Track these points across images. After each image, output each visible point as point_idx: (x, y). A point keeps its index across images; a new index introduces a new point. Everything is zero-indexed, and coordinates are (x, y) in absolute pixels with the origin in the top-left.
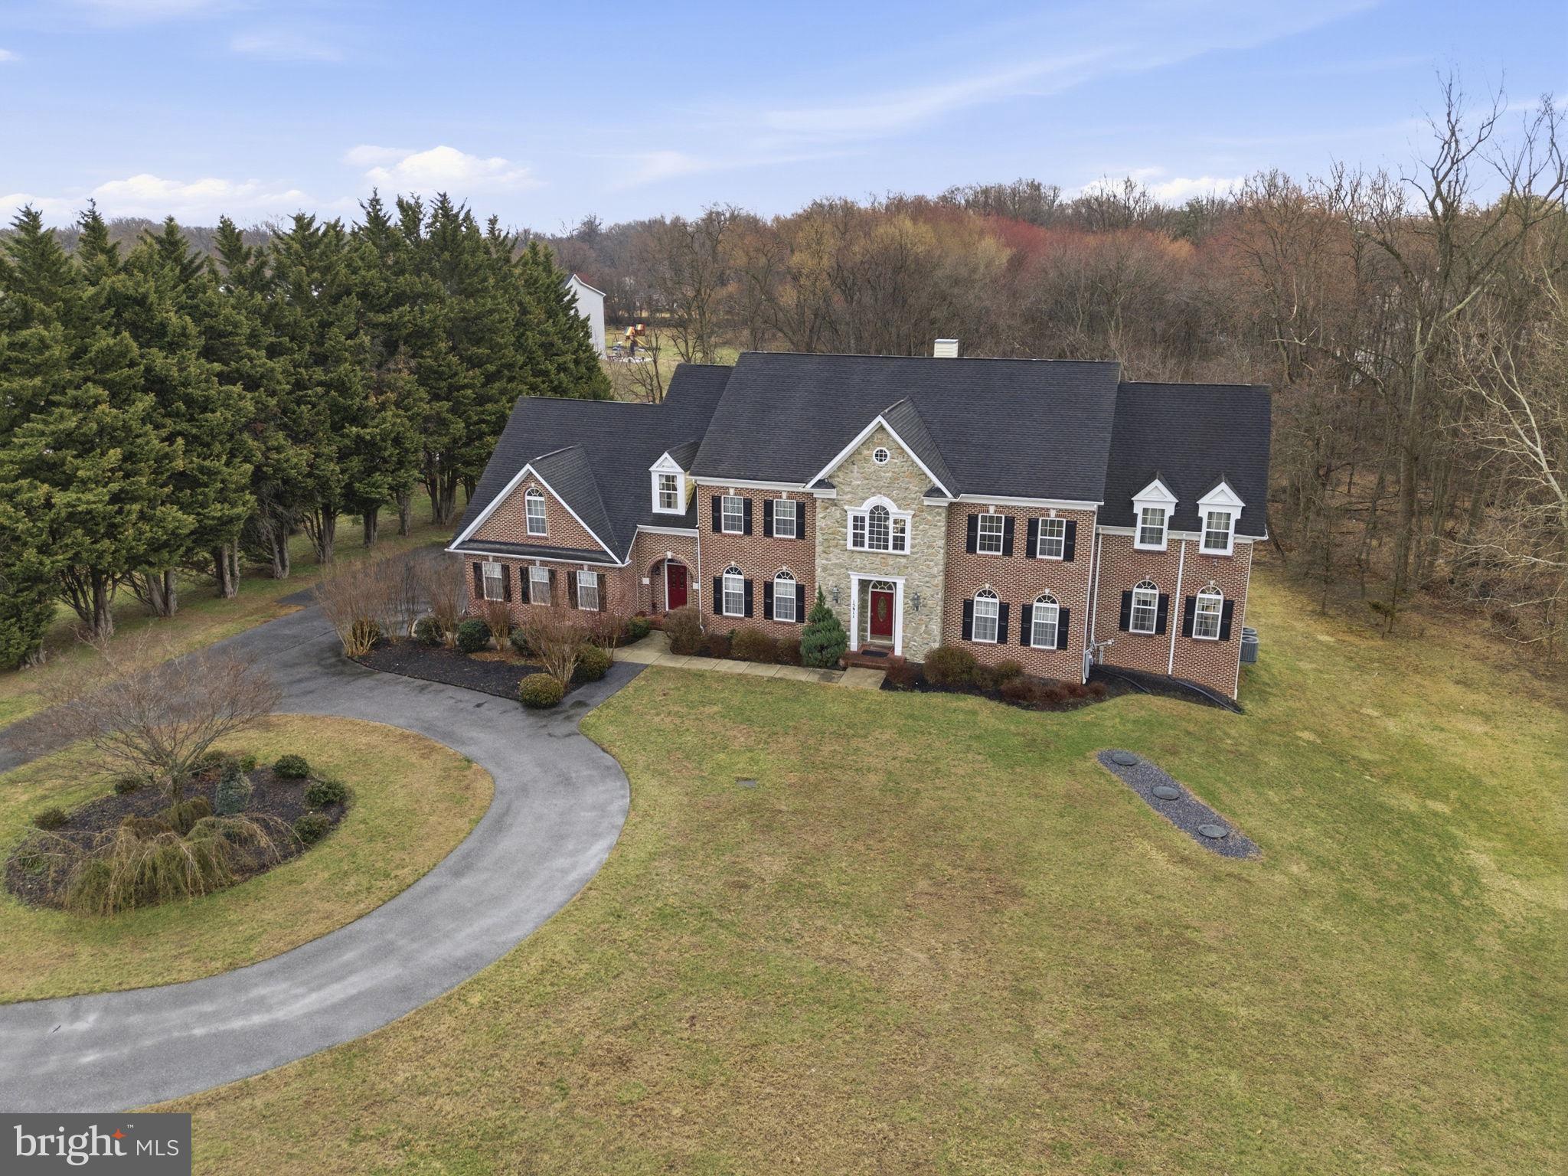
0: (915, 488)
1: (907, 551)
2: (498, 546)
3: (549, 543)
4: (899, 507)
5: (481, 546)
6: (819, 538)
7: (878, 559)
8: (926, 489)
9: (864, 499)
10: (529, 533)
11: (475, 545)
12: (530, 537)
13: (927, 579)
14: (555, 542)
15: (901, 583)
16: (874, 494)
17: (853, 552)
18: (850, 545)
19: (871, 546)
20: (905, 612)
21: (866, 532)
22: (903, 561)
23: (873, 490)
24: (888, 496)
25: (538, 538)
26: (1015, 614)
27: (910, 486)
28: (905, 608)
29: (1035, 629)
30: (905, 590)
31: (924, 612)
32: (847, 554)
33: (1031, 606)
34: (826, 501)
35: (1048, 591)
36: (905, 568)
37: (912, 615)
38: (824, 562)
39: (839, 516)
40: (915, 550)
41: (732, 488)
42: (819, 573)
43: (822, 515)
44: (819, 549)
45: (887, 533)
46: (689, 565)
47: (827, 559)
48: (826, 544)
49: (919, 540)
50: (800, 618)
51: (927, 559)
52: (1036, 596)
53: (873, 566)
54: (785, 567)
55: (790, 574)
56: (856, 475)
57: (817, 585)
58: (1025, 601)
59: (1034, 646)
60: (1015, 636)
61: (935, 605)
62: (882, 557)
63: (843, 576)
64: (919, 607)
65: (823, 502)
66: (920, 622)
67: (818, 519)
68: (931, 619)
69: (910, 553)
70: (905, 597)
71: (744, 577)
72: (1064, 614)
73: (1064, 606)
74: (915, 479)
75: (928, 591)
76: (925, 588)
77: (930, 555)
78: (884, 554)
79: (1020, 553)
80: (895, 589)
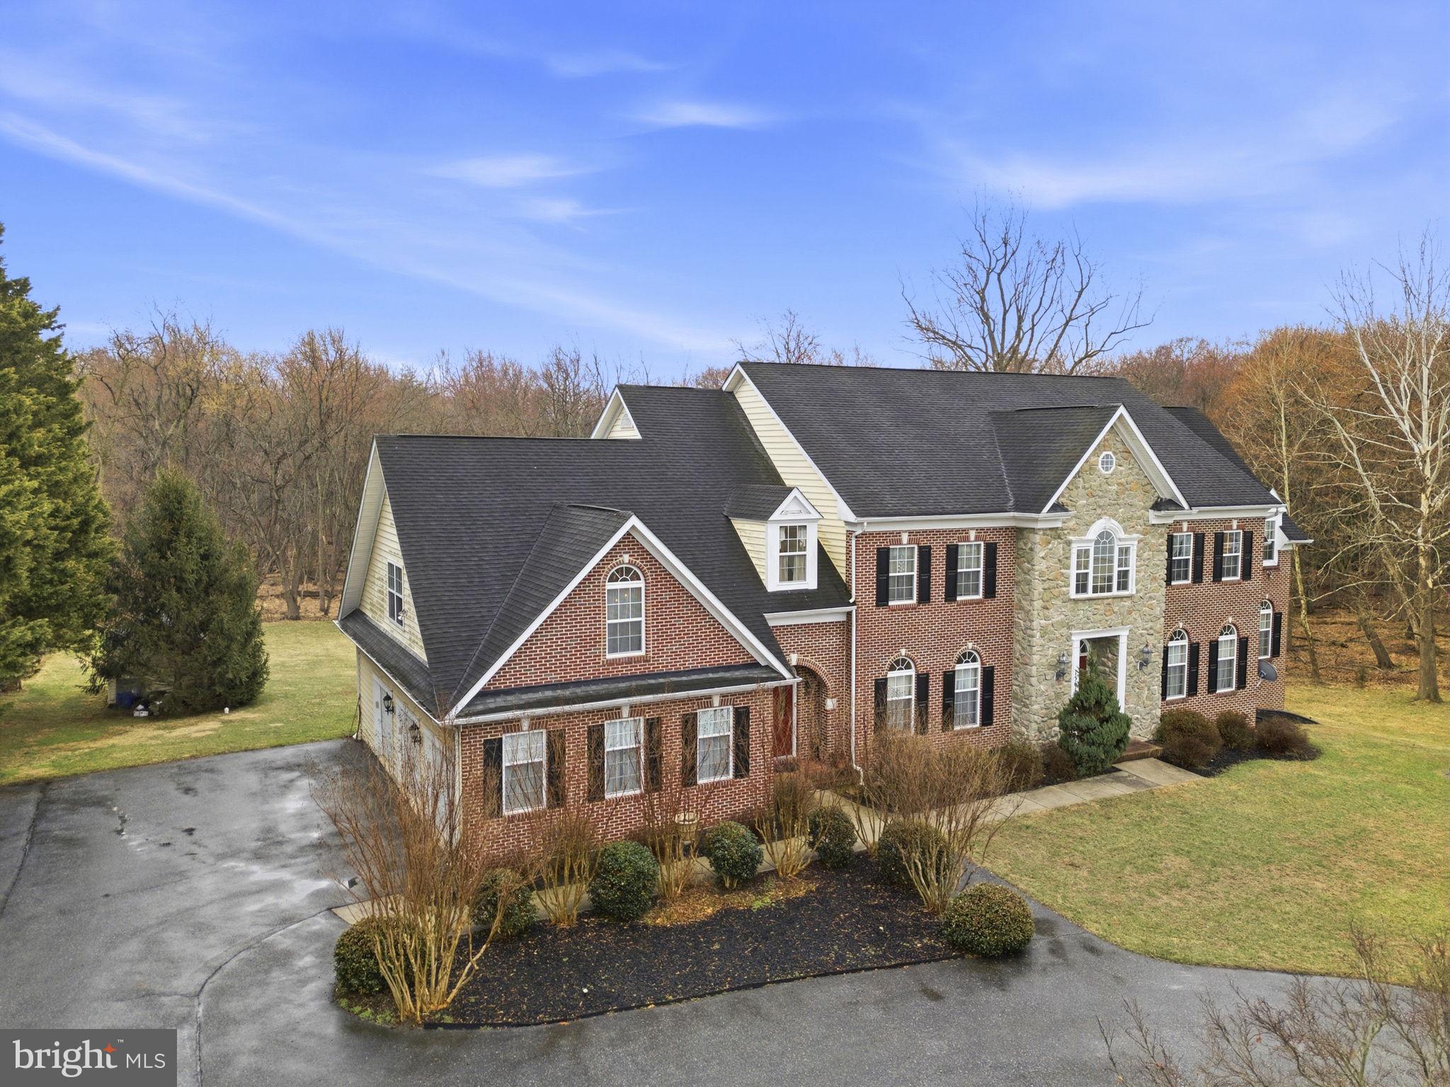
0: (1141, 501)
1: (1132, 589)
2: (549, 693)
3: (650, 668)
4: (1125, 531)
5: (512, 699)
6: (1038, 587)
7: (1101, 607)
8: (1151, 503)
9: (1088, 525)
10: (610, 656)
11: (500, 701)
12: (612, 663)
13: (1150, 624)
14: (663, 663)
15: (1123, 635)
16: (1099, 517)
17: (1076, 601)
18: (1073, 595)
19: (1095, 590)
20: (1129, 676)
21: (1090, 571)
22: (1128, 603)
23: (1099, 511)
24: (1113, 516)
25: (630, 661)
26: (1204, 655)
27: (1136, 501)
28: (1128, 670)
29: (1220, 670)
30: (1128, 644)
31: (1148, 669)
32: (1069, 605)
33: (1217, 641)
34: (1048, 532)
35: (1230, 619)
36: (1130, 613)
37: (1135, 678)
38: (1043, 622)
39: (1062, 552)
40: (1139, 587)
41: (905, 531)
42: (1037, 640)
43: (1042, 554)
44: (1038, 604)
45: (1111, 569)
46: (822, 671)
47: (1046, 618)
48: (1047, 596)
49: (1143, 574)
50: (987, 719)
51: (1150, 597)
52: (1220, 628)
53: (1098, 617)
54: (970, 645)
55: (975, 653)
56: (1081, 491)
57: (1036, 658)
58: (1212, 636)
59: (1218, 691)
60: (1203, 684)
61: (1157, 658)
62: (1106, 602)
63: (1064, 638)
64: (1141, 665)
65: (1044, 534)
66: (1143, 685)
67: (1037, 560)
68: (1153, 677)
69: (1134, 592)
70: (1128, 654)
71: (917, 671)
72: (1243, 645)
73: (1243, 634)
74: (1140, 491)
75: (1151, 640)
76: (1148, 637)
77: (1153, 591)
78: (1107, 598)
79: (1208, 577)
80: (1118, 645)
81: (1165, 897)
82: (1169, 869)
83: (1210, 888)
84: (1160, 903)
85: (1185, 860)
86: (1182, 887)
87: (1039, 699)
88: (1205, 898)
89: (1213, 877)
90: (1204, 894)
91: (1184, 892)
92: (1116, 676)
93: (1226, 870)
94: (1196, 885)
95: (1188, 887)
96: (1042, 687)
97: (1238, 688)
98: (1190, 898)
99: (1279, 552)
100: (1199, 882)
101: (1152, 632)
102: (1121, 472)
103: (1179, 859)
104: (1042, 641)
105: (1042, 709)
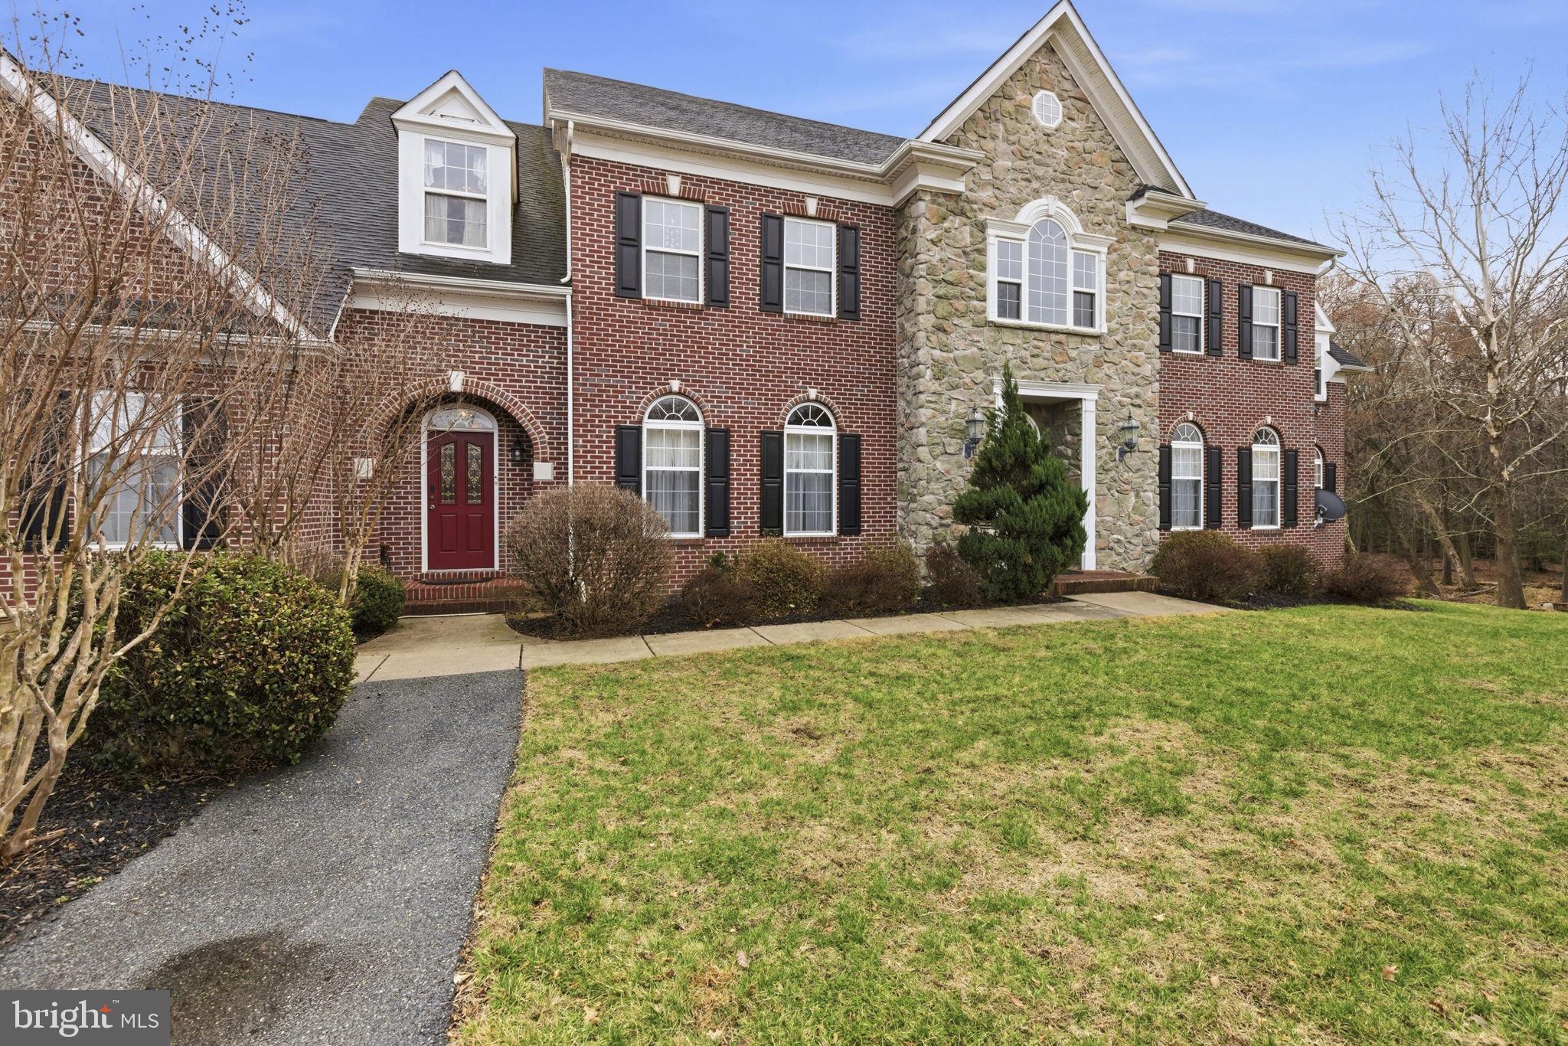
0: (1111, 185)
1: (1101, 326)
4: (1085, 226)
6: (926, 290)
7: (1046, 346)
9: (1017, 204)
13: (1135, 390)
15: (1088, 399)
16: (1037, 194)
17: (997, 326)
18: (993, 315)
19: (1033, 315)
20: (1102, 469)
21: (1024, 281)
22: (1095, 347)
23: (1035, 185)
24: (1062, 199)
26: (1230, 469)
27: (1102, 183)
28: (1099, 458)
29: (1256, 496)
30: (1098, 417)
31: (1133, 460)
32: (987, 332)
33: (1250, 450)
34: (941, 200)
35: (1269, 420)
36: (1098, 364)
37: (1112, 474)
38: (937, 353)
39: (968, 240)
40: (1114, 325)
41: (677, 174)
42: (927, 382)
43: (932, 235)
44: (926, 321)
45: (1062, 286)
46: (524, 412)
47: (944, 348)
48: (943, 308)
49: (1118, 304)
50: (851, 522)
51: (1134, 345)
52: (1253, 431)
53: (1040, 362)
54: (813, 393)
55: (825, 410)
56: (1002, 146)
57: (925, 414)
58: (1241, 441)
59: (1254, 528)
60: (1229, 514)
61: (1148, 446)
62: (1054, 337)
63: (979, 388)
64: (1122, 453)
65: (933, 202)
66: (1128, 487)
67: (922, 244)
68: (1145, 478)
69: (1105, 330)
70: (1099, 433)
71: (707, 423)
72: (1290, 461)
73: (1289, 445)
74: (1108, 168)
75: (1139, 416)
76: (1133, 409)
77: (1137, 336)
78: (1056, 332)
79: (1230, 352)
80: (1080, 415)
81: (1070, 851)
82: (1114, 751)
83: (1269, 817)
84: (1040, 876)
85: (1180, 728)
86: (1153, 811)
87: (934, 486)
88: (1256, 866)
89: (1278, 781)
90: (1246, 844)
91: (1163, 828)
92: (1080, 469)
93: (1325, 759)
94: (1210, 805)
95: (1178, 811)
96: (938, 465)
97: (1285, 526)
98: (1181, 859)
99: (1328, 384)
100: (1224, 796)
101: (1138, 402)
102: (1074, 130)
103: (1158, 727)
104: (935, 386)
105: (940, 503)
